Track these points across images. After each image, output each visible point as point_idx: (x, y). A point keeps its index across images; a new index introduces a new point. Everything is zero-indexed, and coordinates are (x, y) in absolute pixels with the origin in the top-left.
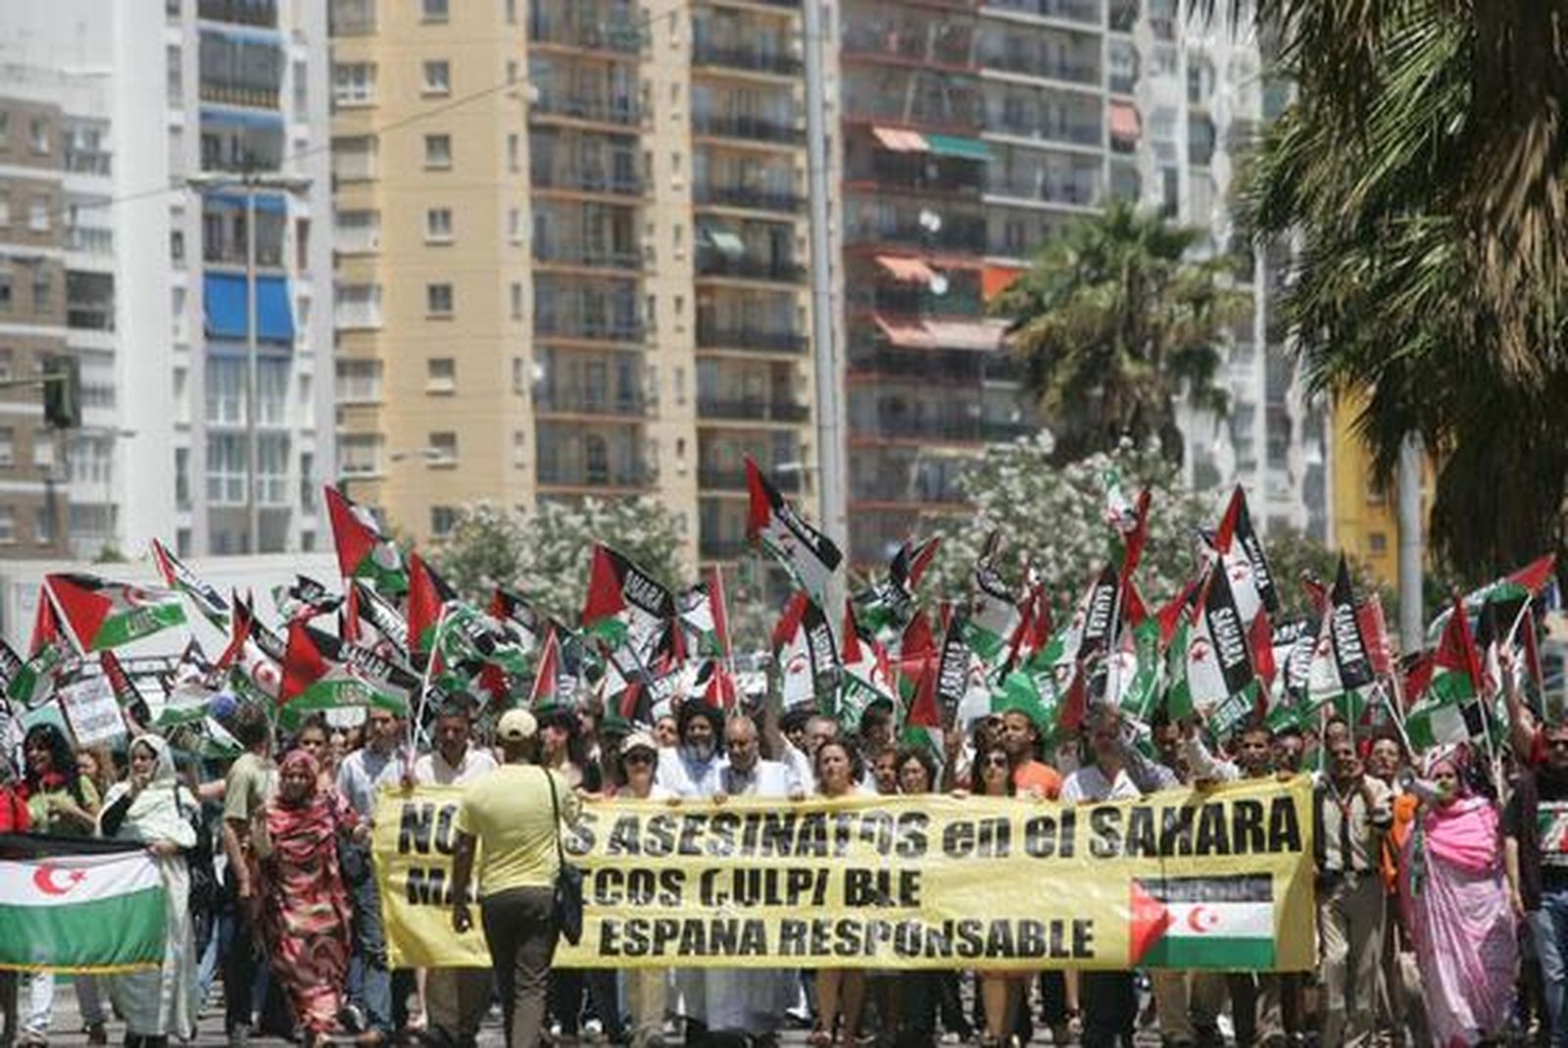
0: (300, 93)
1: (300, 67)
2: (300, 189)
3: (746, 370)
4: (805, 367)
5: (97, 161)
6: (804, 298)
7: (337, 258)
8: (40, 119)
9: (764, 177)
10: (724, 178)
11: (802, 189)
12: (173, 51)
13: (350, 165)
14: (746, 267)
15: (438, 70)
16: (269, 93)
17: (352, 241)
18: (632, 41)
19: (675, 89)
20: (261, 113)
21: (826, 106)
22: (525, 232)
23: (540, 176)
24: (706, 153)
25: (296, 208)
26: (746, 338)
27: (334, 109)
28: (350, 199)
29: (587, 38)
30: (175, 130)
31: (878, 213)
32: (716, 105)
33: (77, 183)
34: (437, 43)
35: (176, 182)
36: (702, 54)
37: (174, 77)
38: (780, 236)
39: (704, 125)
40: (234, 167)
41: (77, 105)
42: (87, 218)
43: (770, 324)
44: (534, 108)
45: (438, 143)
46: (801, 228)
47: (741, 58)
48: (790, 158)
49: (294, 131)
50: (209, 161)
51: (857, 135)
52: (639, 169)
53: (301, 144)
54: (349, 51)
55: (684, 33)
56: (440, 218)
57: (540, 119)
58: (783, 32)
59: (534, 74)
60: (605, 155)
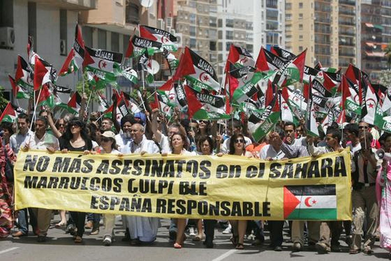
0: (281, 18)
1: (281, 15)
2: (281, 32)
3: (346, 59)
4: (355, 59)
5: (251, 28)
6: (355, 49)
7: (286, 42)
8: (243, 22)
9: (349, 31)
10: (343, 31)
11: (355, 33)
12: (262, 12)
13: (288, 29)
14: (346, 44)
15: (301, 15)
16: (276, 18)
17: (288, 40)
18: (330, 11)
19: (336, 18)
20: (275, 21)
21: (359, 20)
22: (313, 39)
23: (316, 30)
24: (340, 27)
25: (280, 35)
26: (346, 55)
27: (286, 21)
28: (288, 34)
29: (323, 10)
30: (262, 24)
31: (366, 36)
32: (342, 20)
33: (248, 31)
34: (301, 11)
35: (262, 31)
36: (340, 13)
37: (262, 16)
38: (351, 40)
39: (340, 23)
40: (271, 29)
41: (248, 20)
42: (250, 37)
43: (349, 52)
44: (315, 20)
45: (301, 26)
46: (355, 38)
47: (346, 13)
48: (353, 28)
49: (280, 24)
50: (268, 28)
51: (363, 25)
52: (330, 29)
53: (281, 26)
54: (288, 12)
55: (338, 9)
56: (301, 37)
57: (316, 22)
58: (352, 9)
59: (315, 16)
60: (326, 27)
